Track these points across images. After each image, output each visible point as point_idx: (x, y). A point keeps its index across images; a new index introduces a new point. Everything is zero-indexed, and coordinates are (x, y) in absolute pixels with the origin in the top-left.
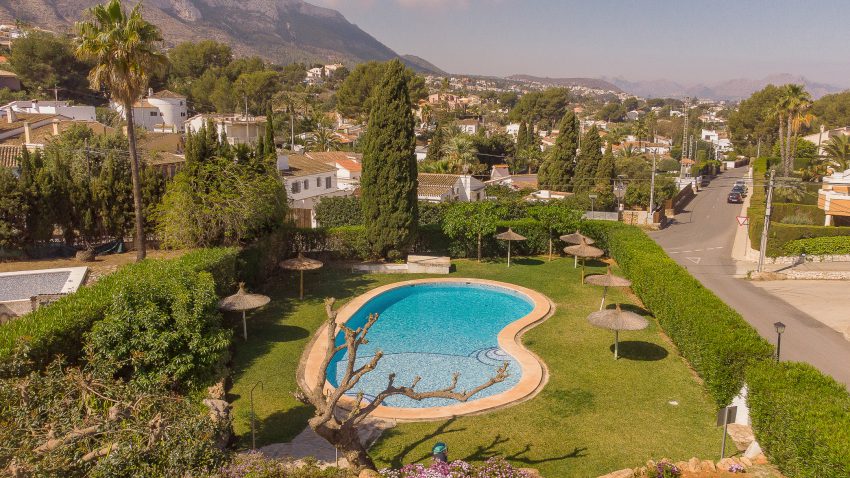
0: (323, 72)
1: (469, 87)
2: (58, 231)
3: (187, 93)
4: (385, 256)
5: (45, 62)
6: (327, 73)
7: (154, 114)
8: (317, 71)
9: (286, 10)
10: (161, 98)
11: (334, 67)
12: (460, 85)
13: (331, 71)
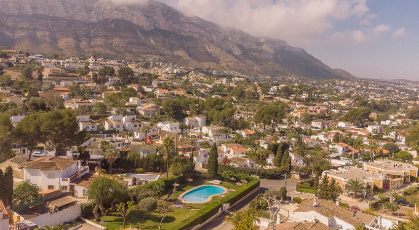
0: (278, 88)
1: (364, 87)
2: (158, 168)
3: (207, 115)
4: (210, 179)
5: (171, 107)
6: (280, 88)
7: (196, 122)
8: (275, 87)
9: (278, 50)
10: (199, 117)
11: (283, 86)
12: (359, 86)
13: (282, 88)
